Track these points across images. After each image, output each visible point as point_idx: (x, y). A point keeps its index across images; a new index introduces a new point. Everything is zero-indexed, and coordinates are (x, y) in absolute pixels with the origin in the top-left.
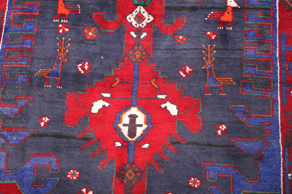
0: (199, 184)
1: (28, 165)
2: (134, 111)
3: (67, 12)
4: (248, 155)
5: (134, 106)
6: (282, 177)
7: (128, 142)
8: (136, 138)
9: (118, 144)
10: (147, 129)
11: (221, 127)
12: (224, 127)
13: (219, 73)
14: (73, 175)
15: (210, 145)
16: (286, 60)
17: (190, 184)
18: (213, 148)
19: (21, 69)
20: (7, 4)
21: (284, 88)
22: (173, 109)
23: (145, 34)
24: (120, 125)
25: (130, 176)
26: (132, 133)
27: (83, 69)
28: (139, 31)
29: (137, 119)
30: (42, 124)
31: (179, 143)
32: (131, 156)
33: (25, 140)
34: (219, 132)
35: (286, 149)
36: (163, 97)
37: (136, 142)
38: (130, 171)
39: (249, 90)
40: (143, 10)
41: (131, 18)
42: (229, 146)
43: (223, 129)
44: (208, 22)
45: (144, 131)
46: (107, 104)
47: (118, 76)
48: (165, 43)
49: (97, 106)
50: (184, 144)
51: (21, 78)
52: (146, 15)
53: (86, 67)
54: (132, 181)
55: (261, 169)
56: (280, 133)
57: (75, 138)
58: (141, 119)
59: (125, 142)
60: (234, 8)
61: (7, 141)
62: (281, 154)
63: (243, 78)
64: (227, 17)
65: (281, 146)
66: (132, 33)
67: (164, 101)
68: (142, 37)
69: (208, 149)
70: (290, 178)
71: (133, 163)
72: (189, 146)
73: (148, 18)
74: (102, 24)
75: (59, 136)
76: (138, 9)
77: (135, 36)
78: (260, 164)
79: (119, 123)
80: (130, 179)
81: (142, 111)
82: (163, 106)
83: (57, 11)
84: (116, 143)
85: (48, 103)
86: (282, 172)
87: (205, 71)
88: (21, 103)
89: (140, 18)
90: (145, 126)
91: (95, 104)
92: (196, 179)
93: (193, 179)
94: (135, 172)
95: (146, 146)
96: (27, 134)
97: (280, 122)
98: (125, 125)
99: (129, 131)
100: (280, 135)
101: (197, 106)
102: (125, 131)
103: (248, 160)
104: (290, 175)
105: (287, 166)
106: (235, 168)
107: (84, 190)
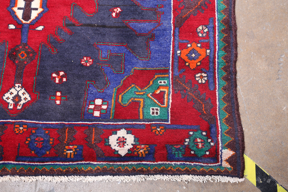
0: (91, 63)
4: (140, 35)
6: (171, 54)
7: (22, 24)
8: (30, 20)
9: (12, 27)
10: (42, 12)
11: (115, 10)
12: (119, 10)
15: (104, 26)
17: (83, 63)
18: (107, 29)
24: (15, 9)
25: (22, 56)
26: (26, 16)
29: (33, 3)
31: (74, 25)
32: (25, 39)
35: (177, 29)
37: (30, 24)
38: (23, 52)
42: (123, 27)
43: (118, 12)
45: (39, 14)
50: (79, 26)
54: (24, 61)
55: (152, 48)
56: (172, 14)
58: (36, 2)
59: (19, 25)
62: (172, 33)
65: (172, 26)
69: (102, 30)
70: (179, 55)
71: (26, 44)
72: (83, 28)
78: (151, 43)
79: (14, 7)
80: (22, 59)
84: (10, 26)
86: (171, 49)
90: (40, 10)
92: (88, 59)
93: (85, 58)
94: (28, 53)
95: (40, 28)
97: (172, 4)
98: (19, 9)
99: (24, 14)
100: (172, 16)
102: (20, 14)
103: (140, 39)
104: (179, 52)
105: (177, 43)
106: (127, 47)
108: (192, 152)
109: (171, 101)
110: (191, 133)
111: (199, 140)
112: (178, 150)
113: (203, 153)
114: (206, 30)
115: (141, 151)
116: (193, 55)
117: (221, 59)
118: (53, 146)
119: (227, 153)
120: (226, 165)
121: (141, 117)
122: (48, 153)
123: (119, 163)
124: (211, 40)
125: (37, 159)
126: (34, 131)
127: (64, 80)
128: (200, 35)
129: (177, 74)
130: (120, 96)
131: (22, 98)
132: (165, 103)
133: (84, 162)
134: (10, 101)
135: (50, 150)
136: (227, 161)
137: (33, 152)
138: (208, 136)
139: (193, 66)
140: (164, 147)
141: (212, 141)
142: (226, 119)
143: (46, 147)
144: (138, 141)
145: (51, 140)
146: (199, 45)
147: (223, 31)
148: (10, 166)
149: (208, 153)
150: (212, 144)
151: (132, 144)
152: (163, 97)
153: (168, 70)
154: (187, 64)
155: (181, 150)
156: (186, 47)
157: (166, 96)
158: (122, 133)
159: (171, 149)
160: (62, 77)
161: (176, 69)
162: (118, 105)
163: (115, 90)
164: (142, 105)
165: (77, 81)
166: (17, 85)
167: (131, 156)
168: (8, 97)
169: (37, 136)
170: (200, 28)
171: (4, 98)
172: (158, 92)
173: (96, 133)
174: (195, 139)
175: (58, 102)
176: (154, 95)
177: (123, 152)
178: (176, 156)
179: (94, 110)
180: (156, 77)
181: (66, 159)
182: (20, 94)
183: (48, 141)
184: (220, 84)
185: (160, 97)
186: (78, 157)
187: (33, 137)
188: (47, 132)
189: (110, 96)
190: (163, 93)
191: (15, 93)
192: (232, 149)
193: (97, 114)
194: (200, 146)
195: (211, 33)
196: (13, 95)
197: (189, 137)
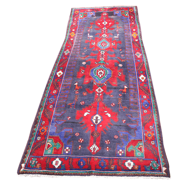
0: (117, 138)
1: (63, 131)
2: (97, 115)
3: (78, 88)
4: (132, 129)
5: (97, 114)
6: (142, 135)
7: (95, 125)
8: (98, 123)
9: (92, 125)
10: (101, 121)
12: (125, 120)
13: (123, 105)
14: (77, 134)
15: (121, 126)
16: (142, 102)
17: (115, 137)
19: (63, 103)
21: (142, 109)
22: (109, 115)
23: (101, 94)
24: (93, 120)
25: (95, 135)
26: (96, 122)
27: (82, 103)
28: (99, 94)
29: (98, 118)
30: (68, 119)
31: (111, 125)
32: (96, 129)
33: (63, 123)
34: (123, 122)
36: (106, 112)
37: (98, 125)
38: (96, 133)
39: (132, 110)
40: (100, 88)
41: (97, 90)
42: (127, 126)
44: (119, 92)
45: (100, 122)
46: (89, 114)
47: (93, 106)
48: (107, 97)
49: (86, 114)
51: (63, 105)
52: (101, 89)
53: (83, 103)
54: (96, 136)
55: (136, 133)
57: (78, 123)
58: (99, 118)
59: (94, 125)
60: (126, 88)
61: (57, 123)
62: (142, 128)
63: (130, 107)
64: (125, 91)
65: (142, 126)
66: (97, 94)
67: (106, 113)
68: (100, 95)
69: (120, 127)
71: (97, 131)
72: (114, 126)
73: (102, 90)
74: (88, 91)
75: (73, 123)
76: (99, 88)
77: (98, 95)
78: (136, 131)
81: (100, 116)
82: (106, 114)
83: (75, 88)
85: (71, 113)
86: (142, 133)
87: (119, 105)
88: (62, 113)
89: (99, 90)
90: (100, 120)
91: (85, 113)
94: (97, 134)
95: (101, 126)
96: (63, 122)
97: (141, 119)
99: (96, 121)
100: (141, 123)
101: (117, 114)
102: (94, 121)
103: (132, 130)
104: (145, 134)
105: (144, 131)
106: (128, 132)
107: (81, 139)
108: (153, 168)
109: (144, 150)
110: (152, 162)
111: (155, 164)
112: (148, 167)
113: (156, 169)
114: (152, 127)
115: (136, 168)
116: (149, 135)
117: (158, 137)
118: (107, 165)
119: (164, 169)
120: (164, 173)
121: (135, 156)
122: (105, 168)
123: (129, 172)
124: (154, 131)
125: (102, 170)
126: (100, 160)
127: (109, 143)
128: (151, 129)
129: (145, 141)
130: (128, 149)
131: (96, 149)
132: (142, 151)
133: (117, 171)
134: (92, 150)
135: (106, 167)
136: (164, 171)
137: (100, 167)
138: (157, 163)
139: (150, 139)
140: (144, 167)
141: (159, 164)
142: (162, 157)
144: (135, 164)
146: (151, 132)
147: (158, 128)
148: (94, 172)
149: (158, 169)
150: (159, 165)
151: (133, 165)
152: (141, 149)
153: (142, 140)
154: (148, 138)
155: (149, 168)
156: (147, 133)
157: (142, 149)
158: (129, 161)
159: (146, 167)
160: (109, 142)
161: (145, 140)
162: (127, 152)
163: (126, 147)
164: (135, 151)
165: (114, 143)
166: (94, 144)
167: (133, 169)
168: (92, 148)
170: (151, 126)
171: (90, 148)
172: (140, 147)
173: (121, 161)
174: (153, 164)
175: (108, 150)
176: (138, 148)
177: (130, 168)
178: (148, 170)
179: (119, 153)
180: (138, 142)
181: (111, 170)
182: (95, 147)
183: (105, 164)
184: (159, 145)
185: (140, 149)
186: (115, 170)
187: (100, 162)
188: (105, 160)
189: (124, 149)
190: (141, 148)
191: (94, 147)
192: (166, 167)
193: (120, 155)
194: (155, 166)
195: (154, 128)
196: (93, 148)
197: (151, 163)
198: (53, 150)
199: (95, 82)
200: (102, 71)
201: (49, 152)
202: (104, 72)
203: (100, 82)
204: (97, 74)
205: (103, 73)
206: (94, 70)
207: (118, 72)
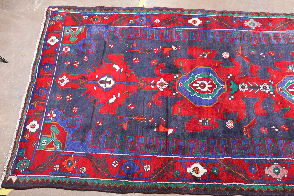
0: (74, 112)
1: (92, 41)
2: (113, 83)
3: (165, 52)
4: (85, 135)
5: (115, 83)
6: (72, 152)
7: (98, 80)
8: (100, 84)
9: (97, 76)
10: (103, 88)
11: (101, 123)
12: (100, 125)
13: (129, 123)
14: (86, 58)
15: (92, 117)
16: (135, 159)
17: (75, 108)
18: (90, 119)
19: (136, 35)
20: (169, 28)
21: (119, 157)
22: (112, 100)
23: (153, 87)
24: (106, 77)
26: (102, 82)
27: (135, 60)
28: (155, 84)
29: (109, 84)
30: (110, 45)
31: (95, 103)
32: (91, 82)
33: (103, 39)
34: (98, 122)
35: (86, 156)
36: (119, 96)
37: (98, 84)
38: (84, 82)
39: (119, 139)
40: (166, 86)
41: (162, 80)
42: (90, 127)
43: (99, 124)
44: (159, 118)
45: (102, 87)
46: (117, 71)
47: (131, 75)
48: (147, 97)
49: (117, 67)
50: (94, 105)
51: (132, 36)
52: (164, 87)
53: (136, 61)
54: (80, 82)
55: (77, 142)
56: (95, 153)
57: (102, 59)
58: (108, 86)
60: (167, 132)
61: (104, 33)
62: (83, 153)
63: (126, 135)
64: (162, 129)
65: (88, 153)
66: (153, 81)
67: (117, 96)
68: (152, 86)
69: (90, 116)
70: (71, 156)
71: (88, 83)
72: (93, 107)
73: (161, 89)
74: (159, 67)
75: (104, 52)
76: (167, 83)
77: (152, 82)
78: (80, 141)
79: (107, 76)
80: (81, 81)
81: (112, 87)
82: (114, 96)
83: (166, 48)
84: (98, 75)
85: (120, 47)
86: (75, 152)
87: (131, 116)
88: (121, 37)
89: (162, 84)
90: (105, 88)
92: (76, 110)
93: (77, 109)
94: (83, 84)
95: (95, 88)
96: (106, 40)
97: (100, 153)
98: (106, 79)
99: (103, 81)
100: (94, 153)
101: (113, 112)
102: (103, 79)
103: (83, 136)
104: (73, 156)
105: (77, 155)
106: (79, 129)
107: (78, 63)
108: (20, 161)
109: (48, 151)
110: (29, 161)
111: (25, 164)
112: (23, 153)
113: (18, 166)
114: (83, 172)
115: (27, 136)
116: (70, 164)
117: (65, 179)
118: (38, 97)
119: (14, 179)
120: (9, 177)
121: (43, 136)
123: (23, 125)
124: (76, 175)
125: (34, 91)
126: (47, 89)
127: (68, 100)
128: (80, 169)
129: (61, 154)
130: (55, 126)
131: (62, 83)
132: (47, 148)
133: (28, 110)
134: (62, 78)
135: (37, 95)
136: (11, 179)
137: (38, 89)
138: (26, 170)
139: (63, 163)
140: (25, 147)
141: (22, 171)
142: (32, 180)
143: (38, 94)
144: (32, 134)
145: (41, 96)
146: (75, 167)
147: (81, 182)
148: (34, 81)
149: (17, 168)
150: (21, 171)
151: (31, 131)
152: (50, 147)
153: (64, 150)
154: (65, 160)
155: (22, 155)
156: (75, 160)
157: (50, 148)
158: (37, 127)
159: (24, 150)
160: (69, 99)
161: (63, 154)
162: (51, 125)
163: (58, 123)
164: (49, 136)
165: (66, 106)
166: (69, 80)
167: (25, 131)
168: (64, 78)
169: (44, 90)
170: (85, 169)
171: (64, 76)
172: (53, 144)
173: (40, 115)
174: (26, 162)
175: (58, 98)
176: (52, 142)
177: (28, 127)
178: (20, 152)
179: (51, 114)
180: (61, 143)
181: (31, 102)
182: (65, 82)
183: (41, 95)
184: (51, 177)
185: (51, 145)
186: (31, 107)
187: (44, 89)
188: (45, 94)
189: (56, 121)
190: (52, 147)
191: (65, 80)
192: (16, 182)
193: (49, 115)
194: (22, 165)
195: (80, 175)
196: (64, 79)
197: (28, 159)
198: (69, 35)
199: (179, 76)
200: (209, 88)
201: (67, 31)
202: (207, 91)
203: (181, 84)
204: (199, 80)
205: (202, 90)
206: (210, 74)
207: (210, 119)
